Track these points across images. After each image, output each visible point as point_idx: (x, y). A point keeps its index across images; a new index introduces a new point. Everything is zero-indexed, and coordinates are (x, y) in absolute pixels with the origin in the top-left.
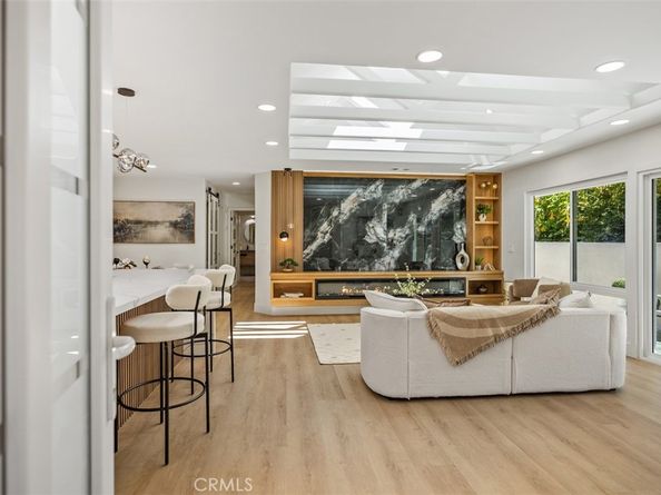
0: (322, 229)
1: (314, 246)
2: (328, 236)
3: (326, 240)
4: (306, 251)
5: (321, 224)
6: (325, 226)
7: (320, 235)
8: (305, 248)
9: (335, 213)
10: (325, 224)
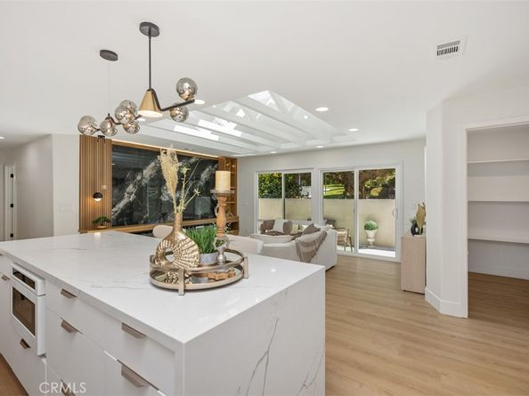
0: (128, 190)
1: (121, 205)
2: (133, 196)
3: (131, 199)
4: (114, 209)
5: (127, 186)
6: (131, 188)
7: (126, 195)
8: (114, 206)
9: (139, 178)
10: (131, 187)
